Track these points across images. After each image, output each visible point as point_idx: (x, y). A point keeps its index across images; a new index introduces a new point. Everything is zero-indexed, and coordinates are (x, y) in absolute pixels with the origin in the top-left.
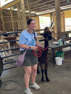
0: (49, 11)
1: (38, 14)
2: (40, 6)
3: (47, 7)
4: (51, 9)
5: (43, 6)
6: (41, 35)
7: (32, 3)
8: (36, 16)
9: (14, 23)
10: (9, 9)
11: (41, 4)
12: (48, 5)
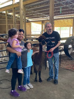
0: (41, 19)
1: (30, 20)
2: (34, 13)
3: (40, 15)
4: (43, 17)
5: (36, 13)
6: (36, 39)
7: (26, 10)
8: (28, 22)
9: (8, 26)
10: (5, 12)
11: (35, 12)
12: (41, 14)
